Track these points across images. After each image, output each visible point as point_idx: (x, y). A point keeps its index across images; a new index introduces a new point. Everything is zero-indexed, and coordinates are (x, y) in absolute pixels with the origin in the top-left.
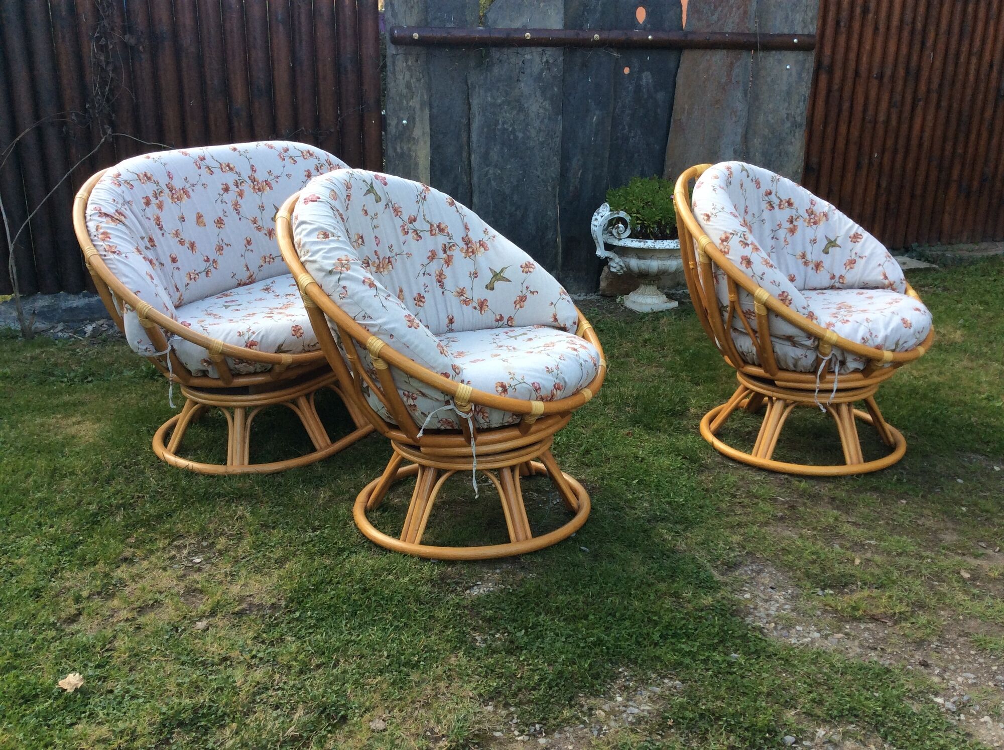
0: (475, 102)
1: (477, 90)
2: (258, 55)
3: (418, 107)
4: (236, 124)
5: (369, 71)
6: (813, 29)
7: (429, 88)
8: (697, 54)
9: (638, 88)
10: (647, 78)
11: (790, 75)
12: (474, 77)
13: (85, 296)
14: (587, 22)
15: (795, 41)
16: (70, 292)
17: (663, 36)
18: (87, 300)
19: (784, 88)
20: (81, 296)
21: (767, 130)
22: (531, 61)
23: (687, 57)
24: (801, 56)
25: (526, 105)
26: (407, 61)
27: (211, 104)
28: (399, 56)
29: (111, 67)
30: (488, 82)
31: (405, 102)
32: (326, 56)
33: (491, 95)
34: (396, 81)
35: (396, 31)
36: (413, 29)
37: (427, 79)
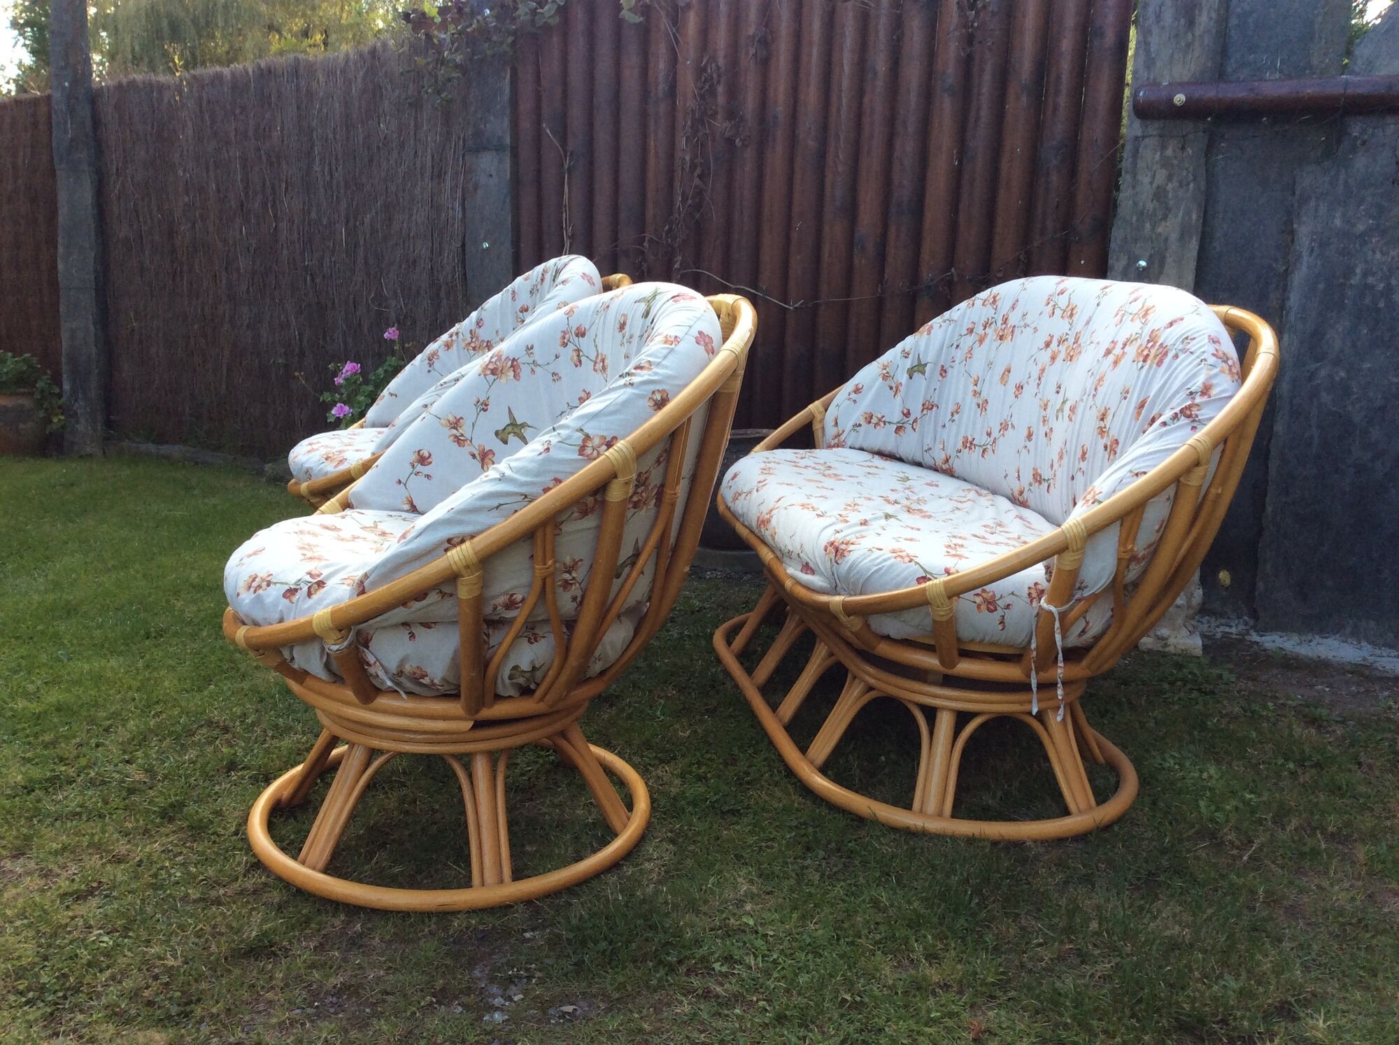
0: (1305, 231)
1: (1312, 203)
2: (907, 147)
3: (1174, 236)
4: (856, 261)
5: (1090, 164)
7: (1207, 201)
12: (1308, 178)
26: (1163, 148)
27: (826, 229)
28: (1147, 140)
29: (698, 171)
30: (1340, 188)
31: (1148, 225)
32: (1016, 143)
33: (1344, 215)
34: (1134, 187)
35: (1141, 94)
36: (1181, 86)
37: (1203, 184)
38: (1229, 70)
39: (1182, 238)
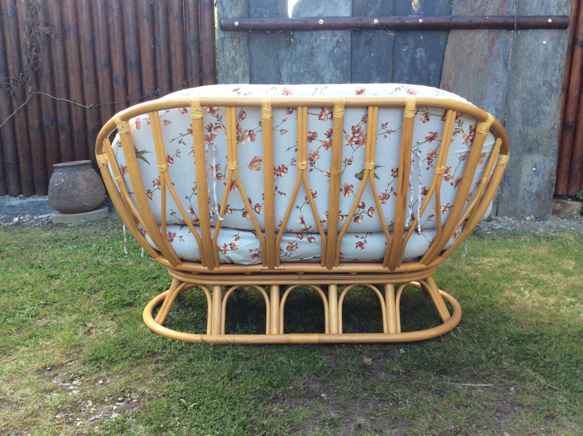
0: (284, 72)
1: (285, 63)
2: (131, 39)
3: (240, 75)
4: (115, 86)
5: (206, 48)
6: (568, 11)
7: (250, 62)
8: (462, 33)
9: (413, 60)
10: (420, 53)
11: (546, 49)
12: (283, 54)
13: (20, 198)
14: (370, 11)
15: (550, 21)
16: (11, 195)
17: (433, 20)
18: (21, 201)
19: (541, 59)
20: (18, 198)
21: (525, 93)
22: (325, 41)
23: (454, 36)
24: (555, 33)
25: (322, 74)
26: (232, 42)
27: (99, 73)
28: (226, 39)
29: (34, 49)
30: (294, 57)
31: (231, 71)
32: (176, 40)
33: (296, 67)
34: (224, 57)
35: (222, 21)
36: (236, 19)
37: (248, 55)
38: (251, 14)
39: (243, 75)
